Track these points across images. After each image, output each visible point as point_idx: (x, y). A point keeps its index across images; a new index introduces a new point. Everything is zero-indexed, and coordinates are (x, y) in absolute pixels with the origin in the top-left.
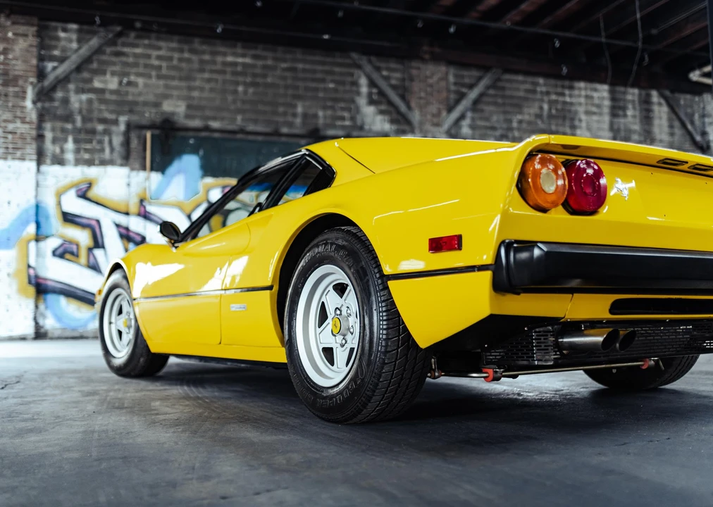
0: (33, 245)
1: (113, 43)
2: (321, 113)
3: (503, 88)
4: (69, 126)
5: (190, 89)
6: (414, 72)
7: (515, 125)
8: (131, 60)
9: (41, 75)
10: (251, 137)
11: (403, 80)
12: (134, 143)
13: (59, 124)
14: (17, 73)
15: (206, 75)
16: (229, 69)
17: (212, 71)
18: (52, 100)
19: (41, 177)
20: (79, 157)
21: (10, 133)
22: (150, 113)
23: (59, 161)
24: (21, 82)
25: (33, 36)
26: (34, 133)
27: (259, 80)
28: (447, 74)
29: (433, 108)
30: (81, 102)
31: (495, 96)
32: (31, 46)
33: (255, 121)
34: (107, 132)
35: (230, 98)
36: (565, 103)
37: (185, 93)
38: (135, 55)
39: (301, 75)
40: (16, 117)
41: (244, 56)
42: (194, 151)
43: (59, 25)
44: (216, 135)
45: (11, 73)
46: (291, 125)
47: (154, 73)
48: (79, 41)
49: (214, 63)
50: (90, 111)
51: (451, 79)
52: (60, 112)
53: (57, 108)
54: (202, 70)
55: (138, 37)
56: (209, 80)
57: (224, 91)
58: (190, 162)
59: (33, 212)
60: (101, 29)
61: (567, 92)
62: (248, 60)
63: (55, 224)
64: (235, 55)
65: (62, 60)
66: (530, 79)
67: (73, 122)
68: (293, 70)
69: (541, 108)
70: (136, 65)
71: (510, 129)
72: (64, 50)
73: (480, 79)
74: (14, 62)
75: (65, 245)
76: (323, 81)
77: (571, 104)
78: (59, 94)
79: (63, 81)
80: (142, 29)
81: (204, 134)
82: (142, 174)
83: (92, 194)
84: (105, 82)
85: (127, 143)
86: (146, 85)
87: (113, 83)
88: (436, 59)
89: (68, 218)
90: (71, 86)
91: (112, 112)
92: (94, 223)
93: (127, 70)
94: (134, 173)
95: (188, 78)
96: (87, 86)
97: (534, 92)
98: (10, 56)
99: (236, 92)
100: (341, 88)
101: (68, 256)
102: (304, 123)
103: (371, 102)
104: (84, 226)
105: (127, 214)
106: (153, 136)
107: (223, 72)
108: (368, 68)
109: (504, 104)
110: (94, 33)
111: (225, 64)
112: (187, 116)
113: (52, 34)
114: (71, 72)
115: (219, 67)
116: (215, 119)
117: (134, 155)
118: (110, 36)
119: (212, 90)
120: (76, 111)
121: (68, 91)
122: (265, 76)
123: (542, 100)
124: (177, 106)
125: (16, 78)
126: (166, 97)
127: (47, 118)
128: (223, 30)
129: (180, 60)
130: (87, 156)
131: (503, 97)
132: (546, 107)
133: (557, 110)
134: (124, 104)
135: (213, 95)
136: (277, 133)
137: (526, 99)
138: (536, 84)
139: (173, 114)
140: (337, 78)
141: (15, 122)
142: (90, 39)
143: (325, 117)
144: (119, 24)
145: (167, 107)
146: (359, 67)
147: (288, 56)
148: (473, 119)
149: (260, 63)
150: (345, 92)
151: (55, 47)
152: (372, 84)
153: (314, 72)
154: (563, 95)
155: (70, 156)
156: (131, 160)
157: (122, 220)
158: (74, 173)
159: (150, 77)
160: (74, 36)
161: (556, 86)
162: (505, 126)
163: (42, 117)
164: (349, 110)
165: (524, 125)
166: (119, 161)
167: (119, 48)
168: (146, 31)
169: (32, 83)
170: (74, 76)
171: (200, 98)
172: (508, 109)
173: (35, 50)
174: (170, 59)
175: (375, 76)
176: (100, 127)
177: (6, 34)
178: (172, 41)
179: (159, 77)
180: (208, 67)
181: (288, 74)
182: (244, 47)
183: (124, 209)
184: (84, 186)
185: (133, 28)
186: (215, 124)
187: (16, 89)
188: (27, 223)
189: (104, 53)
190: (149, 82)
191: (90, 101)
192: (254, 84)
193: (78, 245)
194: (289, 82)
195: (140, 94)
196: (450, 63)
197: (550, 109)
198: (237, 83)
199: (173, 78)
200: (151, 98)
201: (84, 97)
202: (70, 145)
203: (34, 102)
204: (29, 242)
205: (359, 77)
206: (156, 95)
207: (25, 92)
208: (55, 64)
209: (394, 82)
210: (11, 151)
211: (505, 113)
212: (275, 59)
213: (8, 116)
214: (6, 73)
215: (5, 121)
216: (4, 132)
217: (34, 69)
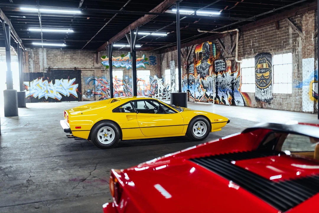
14: (310, 30)
24: (311, 33)
25: (313, 16)
26: (314, 48)
32: (313, 20)
40: (309, 44)
59: (314, 73)
74: (309, 27)
98: (308, 25)
125: (309, 32)
141: (309, 46)
169: (313, 32)
177: (307, 18)
187: (309, 35)
188: (312, 77)
203: (314, 38)
204: (312, 83)
207: (311, 36)
210: (308, 55)
213: (307, 44)
214: (307, 31)
215: (307, 46)
216: (307, 50)
217: (314, 27)
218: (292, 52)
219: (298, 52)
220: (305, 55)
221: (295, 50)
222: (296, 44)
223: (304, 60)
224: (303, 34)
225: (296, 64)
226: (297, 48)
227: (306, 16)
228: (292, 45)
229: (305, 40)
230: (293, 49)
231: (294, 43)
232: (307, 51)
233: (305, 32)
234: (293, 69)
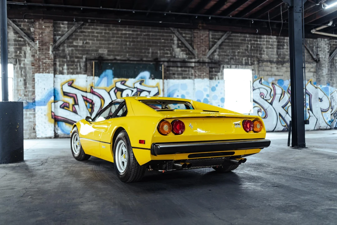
0: (53, 104)
1: (80, 28)
2: (159, 52)
3: (232, 39)
4: (65, 60)
5: (109, 44)
6: (195, 34)
7: (236, 54)
8: (87, 34)
9: (55, 41)
10: (132, 62)
11: (191, 37)
12: (89, 66)
13: (61, 59)
14: (46, 41)
15: (115, 39)
16: (123, 36)
17: (117, 37)
18: (59, 50)
19: (55, 79)
20: (69, 71)
21: (44, 63)
22: (94, 54)
23: (62, 73)
24: (47, 44)
25: (52, 27)
26: (52, 63)
27: (135, 40)
28: (209, 34)
29: (203, 49)
30: (69, 51)
31: (229, 42)
32: (51, 31)
33: (134, 56)
34: (78, 62)
35: (124, 47)
36: (257, 44)
37: (107, 46)
38: (89, 32)
39: (151, 37)
40: (46, 57)
41: (129, 31)
42: (111, 68)
43: (61, 22)
44: (119, 62)
45: (44, 41)
46: (147, 57)
47: (95, 39)
48: (68, 28)
49: (118, 34)
50: (72, 54)
51: (211, 36)
52: (61, 55)
53: (61, 53)
54: (113, 37)
55: (89, 25)
56: (116, 41)
57: (122, 45)
58: (109, 72)
59: (53, 92)
60: (76, 23)
61: (258, 40)
62: (130, 32)
63: (61, 96)
64: (126, 30)
65: (62, 35)
66: (243, 35)
67: (67, 58)
68: (148, 35)
69: (248, 47)
70: (89, 36)
71: (235, 56)
72: (63, 31)
73: (222, 36)
74: (45, 37)
75: (64, 104)
76: (160, 39)
77: (260, 44)
78: (61, 48)
79: (62, 43)
80: (91, 22)
81: (114, 61)
82: (92, 77)
83: (73, 85)
84: (77, 43)
85: (86, 66)
86: (93, 43)
87: (80, 43)
88: (204, 29)
89: (65, 94)
90: (65, 45)
91: (80, 54)
92: (74, 95)
93: (86, 38)
94: (89, 77)
95: (108, 40)
96: (72, 45)
97: (245, 40)
98: (44, 35)
99: (126, 45)
100: (167, 42)
101: (65, 108)
102: (152, 56)
103: (178, 47)
104: (71, 97)
105: (86, 92)
106: (95, 63)
107: (121, 37)
108: (177, 33)
109: (232, 46)
110: (73, 25)
111: (122, 34)
112: (108, 55)
113: (58, 25)
114: (65, 40)
115: (120, 35)
116: (118, 55)
117: (88, 70)
118: (79, 25)
119: (117, 44)
120: (67, 54)
121: (64, 47)
122: (137, 38)
123: (248, 44)
124: (104, 51)
125: (46, 43)
126: (100, 47)
127: (57, 57)
128: (121, 21)
129: (105, 33)
130: (71, 71)
131: (232, 43)
132: (249, 46)
133: (254, 47)
134: (84, 51)
135: (117, 46)
136: (142, 60)
137: (242, 43)
138: (246, 37)
139: (103, 54)
140: (165, 38)
141: (46, 59)
142: (72, 27)
143: (160, 53)
144: (82, 21)
145: (100, 51)
146: (174, 33)
147: (146, 30)
148: (219, 52)
149: (135, 33)
150: (168, 43)
151: (60, 31)
152: (179, 40)
153: (156, 36)
154: (257, 41)
155: (65, 71)
156: (87, 72)
157: (85, 94)
158: (67, 77)
159: (94, 40)
160: (66, 26)
161: (254, 38)
162: (232, 54)
163: (55, 57)
164: (170, 50)
165: (240, 54)
166: (83, 72)
167: (83, 30)
168: (92, 23)
169: (51, 45)
170: (66, 41)
171: (113, 48)
172: (234, 47)
173: (52, 32)
174: (102, 33)
175: (180, 36)
176: (76, 60)
177: (42, 26)
178: (102, 27)
179: (97, 40)
180: (115, 36)
181: (146, 37)
182: (129, 27)
183: (85, 90)
184: (71, 82)
185: (88, 22)
186: (118, 58)
187: (46, 47)
188: (51, 96)
189: (77, 32)
190: (93, 42)
191: (72, 50)
192: (133, 42)
193: (69, 104)
194: (147, 40)
195: (90, 47)
196: (210, 30)
197: (251, 47)
198: (127, 41)
199: (103, 40)
200: (94, 48)
201: (70, 49)
202: (65, 67)
203: (52, 52)
204: (52, 103)
205: (174, 37)
206: (97, 47)
207: (49, 48)
208: (60, 37)
209: (187, 38)
210: (44, 70)
211: (232, 49)
212: (141, 31)
213: (43, 57)
214: (42, 41)
215: (42, 59)
216: (42, 63)
217: (52, 39)
218: (13, 62)
219: (24, 64)
220: (40, 69)
221: (20, 61)
222: (21, 54)
223: (37, 75)
224: (36, 44)
225: (22, 79)
226: (23, 59)
227: (40, 24)
228: (14, 54)
229: (39, 51)
230: (16, 60)
231: (18, 52)
232: (43, 65)
233: (39, 42)
234: (16, 84)
